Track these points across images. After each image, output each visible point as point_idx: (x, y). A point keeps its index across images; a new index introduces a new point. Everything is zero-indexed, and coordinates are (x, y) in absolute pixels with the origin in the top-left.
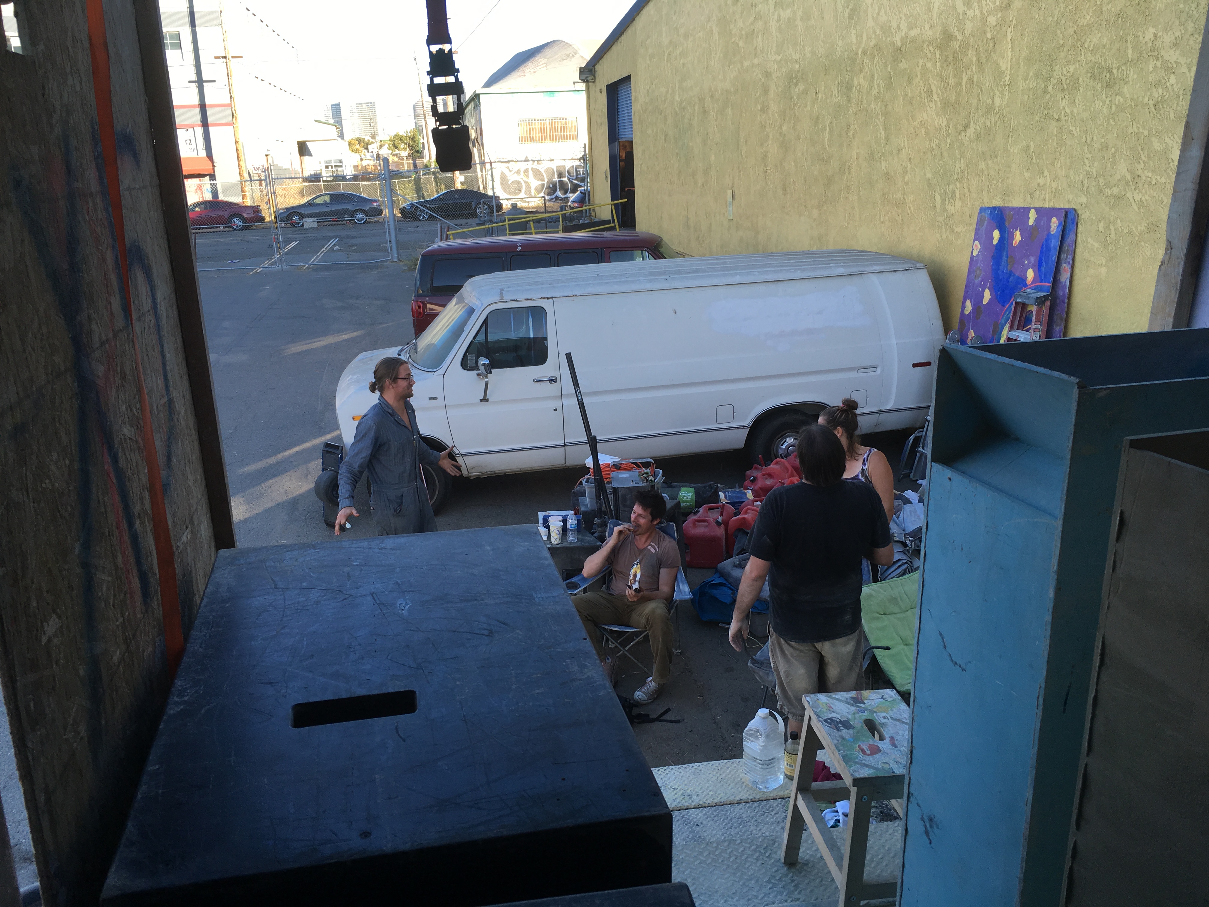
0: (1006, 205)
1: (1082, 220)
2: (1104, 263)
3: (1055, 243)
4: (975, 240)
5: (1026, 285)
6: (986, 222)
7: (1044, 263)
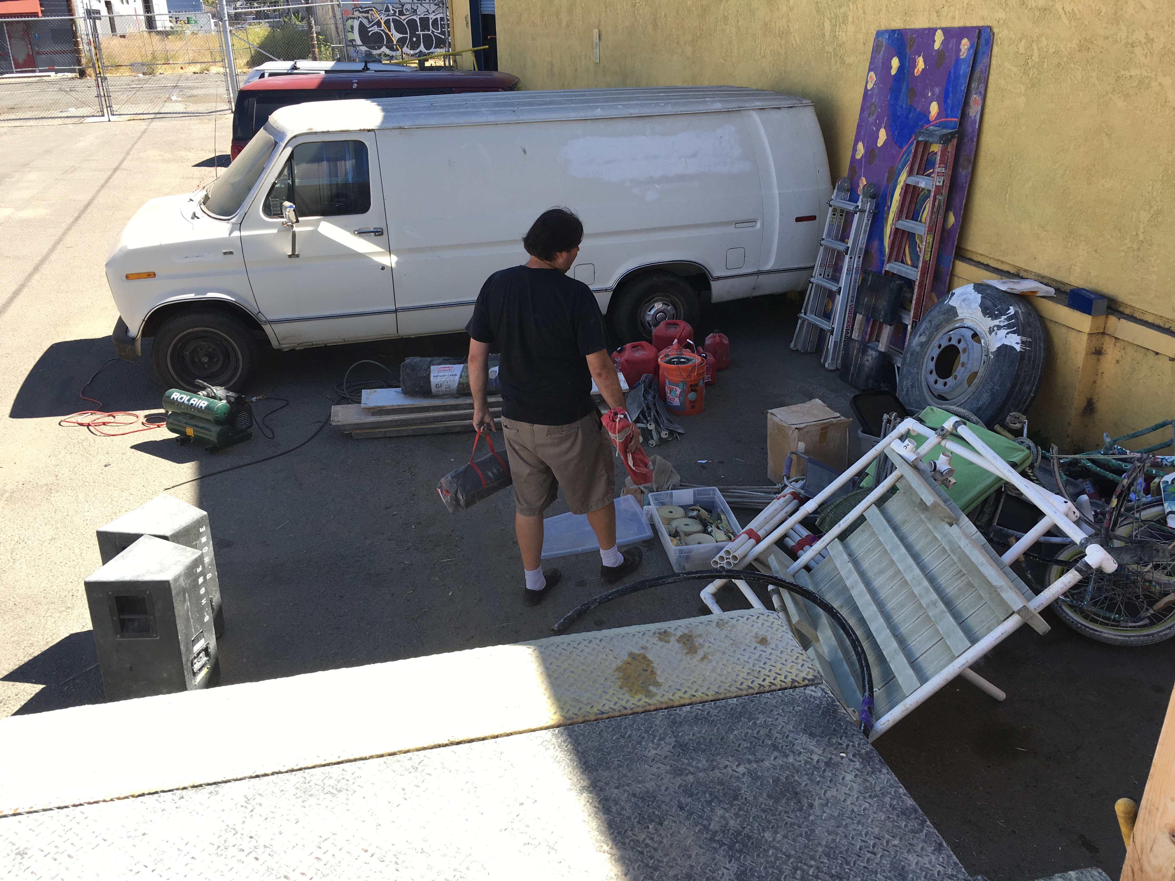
0: (907, 27)
1: (999, 40)
2: (1023, 92)
3: (964, 69)
4: (870, 70)
5: (928, 122)
6: (883, 48)
7: (951, 94)
